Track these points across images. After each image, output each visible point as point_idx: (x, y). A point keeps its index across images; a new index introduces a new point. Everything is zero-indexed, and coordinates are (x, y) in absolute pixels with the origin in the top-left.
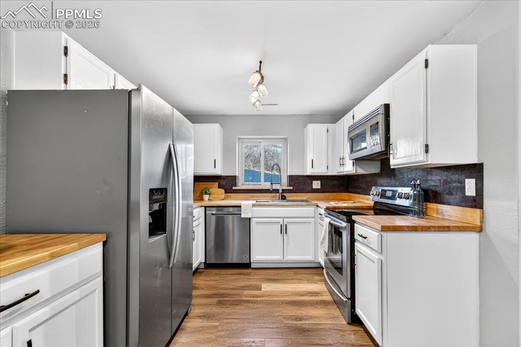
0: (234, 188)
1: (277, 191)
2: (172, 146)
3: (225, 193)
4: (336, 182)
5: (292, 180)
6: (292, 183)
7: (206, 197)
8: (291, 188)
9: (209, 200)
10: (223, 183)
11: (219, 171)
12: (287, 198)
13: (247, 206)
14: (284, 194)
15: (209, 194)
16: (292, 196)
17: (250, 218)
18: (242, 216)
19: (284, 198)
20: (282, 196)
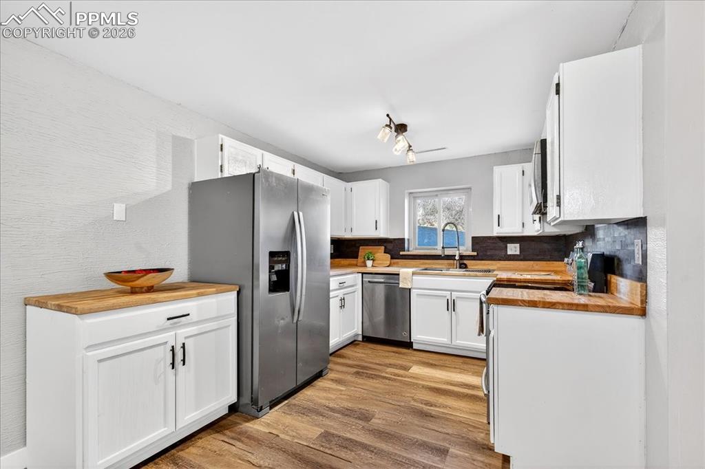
0: (401, 253)
1: (451, 257)
2: (296, 214)
3: (392, 258)
4: (546, 246)
5: (477, 243)
6: (477, 247)
7: (369, 263)
8: (475, 254)
9: (372, 266)
10: (390, 246)
11: (382, 234)
12: (470, 267)
13: (407, 274)
14: (465, 262)
15: (373, 260)
16: (476, 265)
17: (410, 289)
18: (400, 286)
19: (463, 266)
20: (461, 264)
